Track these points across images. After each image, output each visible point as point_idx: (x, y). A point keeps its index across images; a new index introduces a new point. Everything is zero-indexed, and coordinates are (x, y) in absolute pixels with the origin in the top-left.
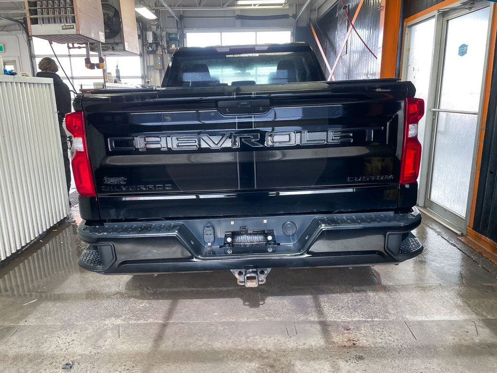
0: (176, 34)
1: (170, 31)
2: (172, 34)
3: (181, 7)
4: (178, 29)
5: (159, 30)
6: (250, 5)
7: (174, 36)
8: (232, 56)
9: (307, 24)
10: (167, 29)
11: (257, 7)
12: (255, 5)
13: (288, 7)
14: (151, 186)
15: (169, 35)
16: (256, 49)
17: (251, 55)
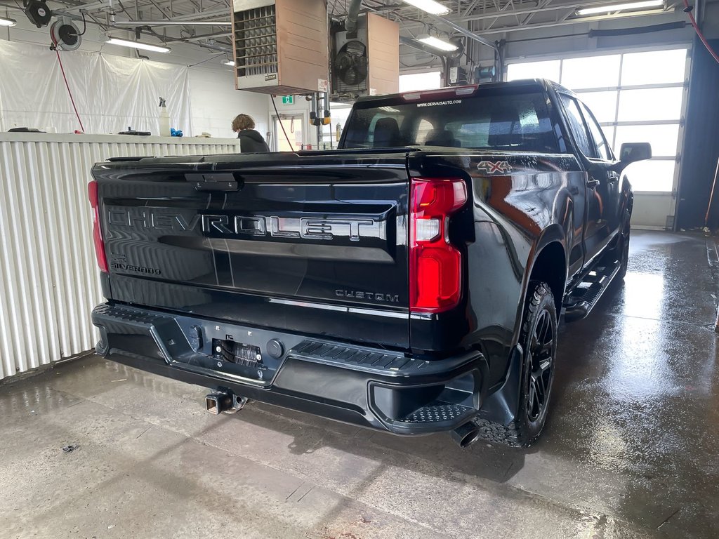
0: (490, 68)
1: (484, 63)
2: (484, 68)
3: (505, 28)
4: (496, 59)
5: (469, 63)
6: (606, 14)
7: (486, 71)
8: (425, 105)
10: (481, 62)
11: (616, 16)
12: (613, 13)
13: (673, 10)
15: (480, 71)
16: (457, 94)
17: (451, 102)
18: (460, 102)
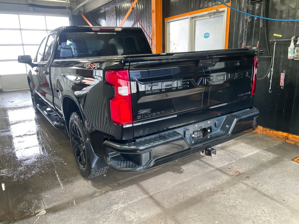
8: (101, 33)
9: (78, 14)
14: (159, 113)
16: (115, 30)
17: (112, 33)
18: (116, 33)
